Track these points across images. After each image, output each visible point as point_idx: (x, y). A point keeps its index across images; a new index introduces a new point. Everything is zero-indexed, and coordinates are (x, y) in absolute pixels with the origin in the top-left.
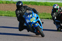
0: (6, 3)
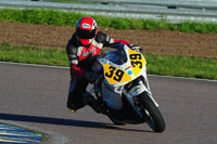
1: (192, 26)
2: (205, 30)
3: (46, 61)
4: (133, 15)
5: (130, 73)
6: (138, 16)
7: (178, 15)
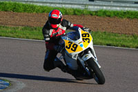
0: (75, 14)
1: (105, 12)
2: (112, 15)
3: (11, 35)
4: (67, 6)
5: (81, 46)
6: (70, 6)
7: (95, 5)
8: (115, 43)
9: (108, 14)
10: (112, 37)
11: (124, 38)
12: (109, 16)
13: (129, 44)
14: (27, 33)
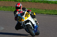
8: (38, 12)
9: (35, 1)
10: (37, 10)
11: (42, 10)
12: (36, 2)
13: (43, 13)
14: (5, 9)
